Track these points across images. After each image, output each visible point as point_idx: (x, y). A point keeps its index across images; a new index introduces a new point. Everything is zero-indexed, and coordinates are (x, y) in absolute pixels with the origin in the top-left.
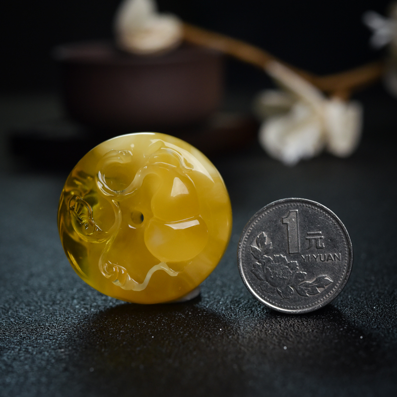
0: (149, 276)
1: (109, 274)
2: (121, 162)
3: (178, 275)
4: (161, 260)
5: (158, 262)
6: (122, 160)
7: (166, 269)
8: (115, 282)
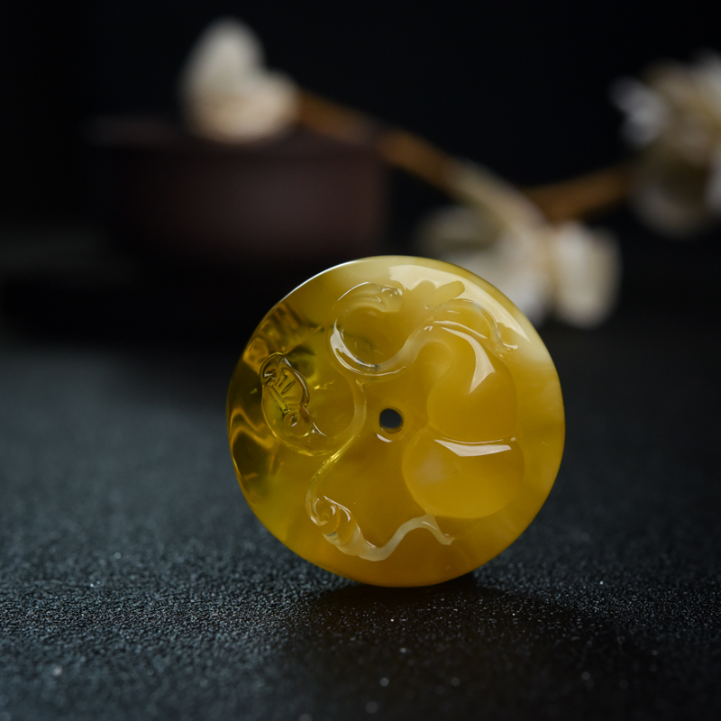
0: (400, 535)
1: (321, 520)
2: (383, 310)
3: (453, 542)
4: (426, 510)
5: (420, 513)
6: (385, 307)
7: (434, 528)
8: (330, 535)
